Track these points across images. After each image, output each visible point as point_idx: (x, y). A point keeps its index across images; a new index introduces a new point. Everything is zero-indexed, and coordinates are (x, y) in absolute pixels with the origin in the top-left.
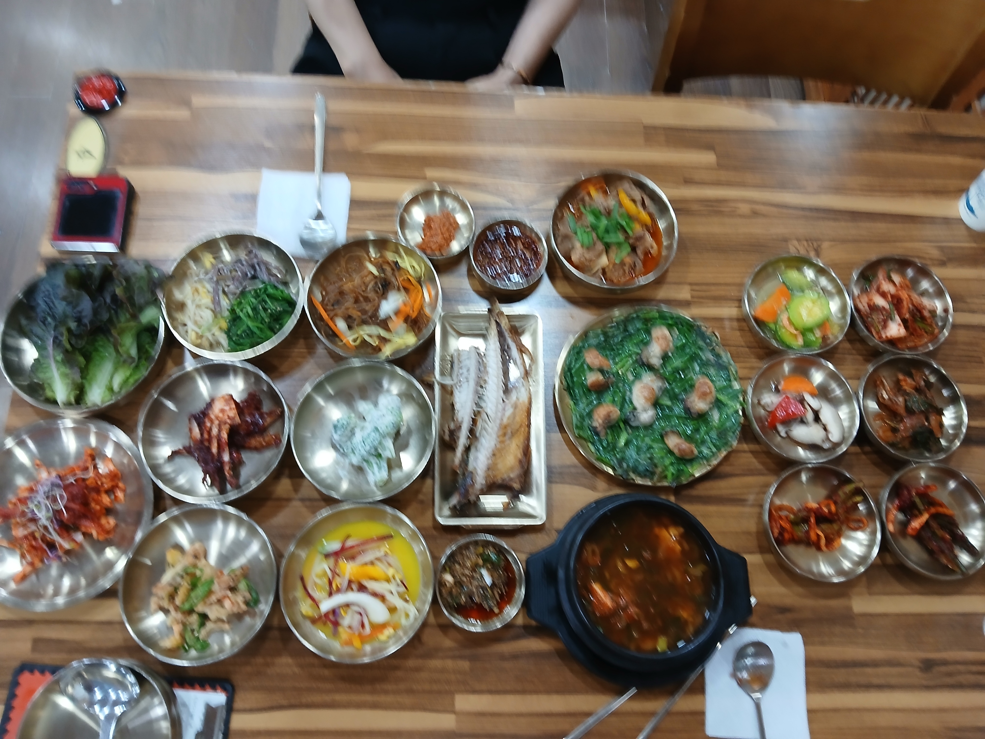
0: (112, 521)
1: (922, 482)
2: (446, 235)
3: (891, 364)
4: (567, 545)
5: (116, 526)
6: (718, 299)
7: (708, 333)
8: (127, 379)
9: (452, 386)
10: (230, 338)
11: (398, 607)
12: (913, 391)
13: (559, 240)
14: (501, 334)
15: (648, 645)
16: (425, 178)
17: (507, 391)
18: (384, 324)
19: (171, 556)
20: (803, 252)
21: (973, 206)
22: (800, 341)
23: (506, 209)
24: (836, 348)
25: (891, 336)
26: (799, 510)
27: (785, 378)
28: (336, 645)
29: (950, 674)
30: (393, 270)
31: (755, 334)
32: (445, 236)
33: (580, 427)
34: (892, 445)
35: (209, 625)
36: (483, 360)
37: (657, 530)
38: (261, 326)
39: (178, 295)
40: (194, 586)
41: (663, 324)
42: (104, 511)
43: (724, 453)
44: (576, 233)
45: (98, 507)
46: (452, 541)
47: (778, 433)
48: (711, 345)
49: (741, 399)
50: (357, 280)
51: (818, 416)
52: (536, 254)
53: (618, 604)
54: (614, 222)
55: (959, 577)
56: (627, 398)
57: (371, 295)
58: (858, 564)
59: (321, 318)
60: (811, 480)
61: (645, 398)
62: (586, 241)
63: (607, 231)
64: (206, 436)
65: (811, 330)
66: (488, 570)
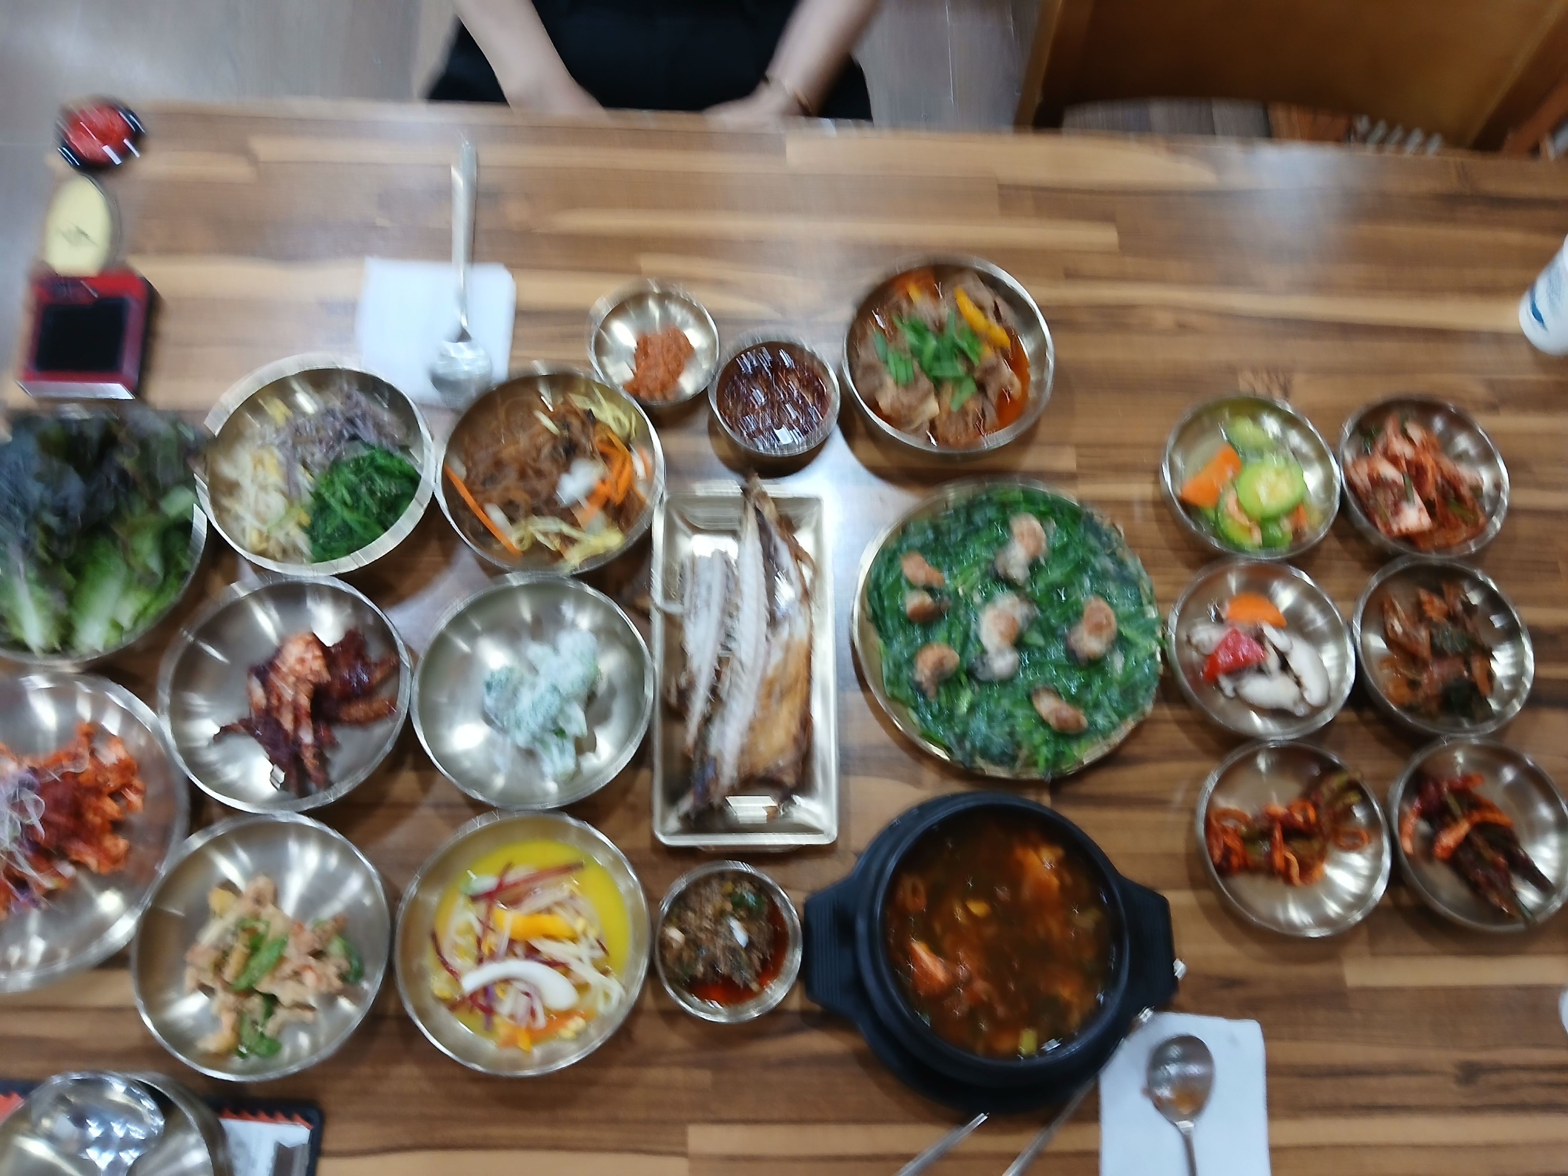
0: (122, 844)
1: (1459, 771)
2: (673, 366)
3: (1407, 574)
4: (871, 879)
5: (129, 850)
6: (1122, 470)
7: (1106, 525)
8: (146, 608)
9: (682, 616)
10: (314, 539)
11: (590, 982)
12: (1445, 620)
13: (859, 374)
14: (763, 528)
15: (1004, 1044)
16: (638, 272)
17: (773, 621)
18: (567, 514)
19: (217, 899)
20: (1261, 391)
21: (1541, 313)
22: (1257, 537)
23: (772, 322)
24: (1315, 550)
25: (1407, 529)
26: (1256, 819)
27: (1232, 600)
28: (490, 1046)
29: (1505, 1088)
30: (583, 424)
31: (1182, 528)
32: (670, 367)
33: (895, 682)
34: (1410, 709)
35: (281, 1014)
36: (733, 573)
37: (1019, 853)
38: (363, 519)
39: (227, 470)
40: (254, 949)
41: (1031, 512)
42: (109, 826)
43: (1130, 724)
44: (886, 362)
45: (98, 820)
46: (682, 872)
47: (1220, 689)
48: (1110, 547)
49: (1160, 635)
50: (524, 440)
51: (1287, 662)
52: (821, 398)
53: (955, 976)
54: (947, 343)
55: (1520, 926)
56: (972, 634)
57: (546, 465)
58: (1349, 907)
59: (465, 506)
60: (1273, 768)
61: (1002, 634)
62: (902, 375)
63: (937, 357)
64: (274, 702)
65: (1274, 519)
66: (740, 919)
